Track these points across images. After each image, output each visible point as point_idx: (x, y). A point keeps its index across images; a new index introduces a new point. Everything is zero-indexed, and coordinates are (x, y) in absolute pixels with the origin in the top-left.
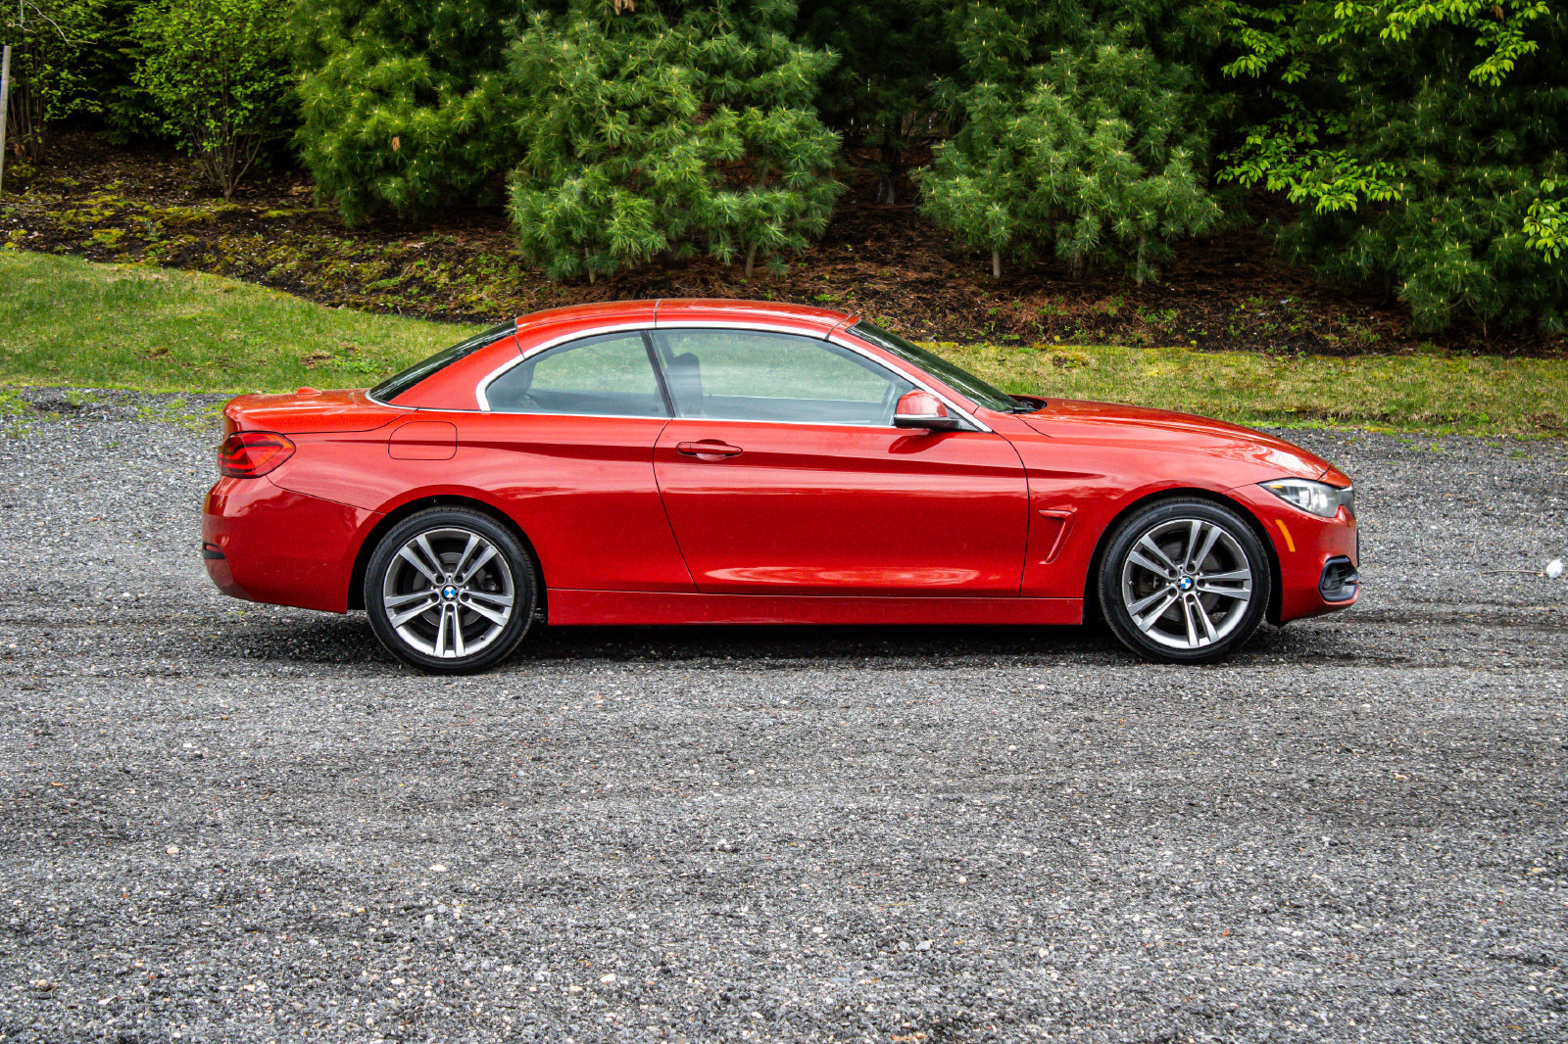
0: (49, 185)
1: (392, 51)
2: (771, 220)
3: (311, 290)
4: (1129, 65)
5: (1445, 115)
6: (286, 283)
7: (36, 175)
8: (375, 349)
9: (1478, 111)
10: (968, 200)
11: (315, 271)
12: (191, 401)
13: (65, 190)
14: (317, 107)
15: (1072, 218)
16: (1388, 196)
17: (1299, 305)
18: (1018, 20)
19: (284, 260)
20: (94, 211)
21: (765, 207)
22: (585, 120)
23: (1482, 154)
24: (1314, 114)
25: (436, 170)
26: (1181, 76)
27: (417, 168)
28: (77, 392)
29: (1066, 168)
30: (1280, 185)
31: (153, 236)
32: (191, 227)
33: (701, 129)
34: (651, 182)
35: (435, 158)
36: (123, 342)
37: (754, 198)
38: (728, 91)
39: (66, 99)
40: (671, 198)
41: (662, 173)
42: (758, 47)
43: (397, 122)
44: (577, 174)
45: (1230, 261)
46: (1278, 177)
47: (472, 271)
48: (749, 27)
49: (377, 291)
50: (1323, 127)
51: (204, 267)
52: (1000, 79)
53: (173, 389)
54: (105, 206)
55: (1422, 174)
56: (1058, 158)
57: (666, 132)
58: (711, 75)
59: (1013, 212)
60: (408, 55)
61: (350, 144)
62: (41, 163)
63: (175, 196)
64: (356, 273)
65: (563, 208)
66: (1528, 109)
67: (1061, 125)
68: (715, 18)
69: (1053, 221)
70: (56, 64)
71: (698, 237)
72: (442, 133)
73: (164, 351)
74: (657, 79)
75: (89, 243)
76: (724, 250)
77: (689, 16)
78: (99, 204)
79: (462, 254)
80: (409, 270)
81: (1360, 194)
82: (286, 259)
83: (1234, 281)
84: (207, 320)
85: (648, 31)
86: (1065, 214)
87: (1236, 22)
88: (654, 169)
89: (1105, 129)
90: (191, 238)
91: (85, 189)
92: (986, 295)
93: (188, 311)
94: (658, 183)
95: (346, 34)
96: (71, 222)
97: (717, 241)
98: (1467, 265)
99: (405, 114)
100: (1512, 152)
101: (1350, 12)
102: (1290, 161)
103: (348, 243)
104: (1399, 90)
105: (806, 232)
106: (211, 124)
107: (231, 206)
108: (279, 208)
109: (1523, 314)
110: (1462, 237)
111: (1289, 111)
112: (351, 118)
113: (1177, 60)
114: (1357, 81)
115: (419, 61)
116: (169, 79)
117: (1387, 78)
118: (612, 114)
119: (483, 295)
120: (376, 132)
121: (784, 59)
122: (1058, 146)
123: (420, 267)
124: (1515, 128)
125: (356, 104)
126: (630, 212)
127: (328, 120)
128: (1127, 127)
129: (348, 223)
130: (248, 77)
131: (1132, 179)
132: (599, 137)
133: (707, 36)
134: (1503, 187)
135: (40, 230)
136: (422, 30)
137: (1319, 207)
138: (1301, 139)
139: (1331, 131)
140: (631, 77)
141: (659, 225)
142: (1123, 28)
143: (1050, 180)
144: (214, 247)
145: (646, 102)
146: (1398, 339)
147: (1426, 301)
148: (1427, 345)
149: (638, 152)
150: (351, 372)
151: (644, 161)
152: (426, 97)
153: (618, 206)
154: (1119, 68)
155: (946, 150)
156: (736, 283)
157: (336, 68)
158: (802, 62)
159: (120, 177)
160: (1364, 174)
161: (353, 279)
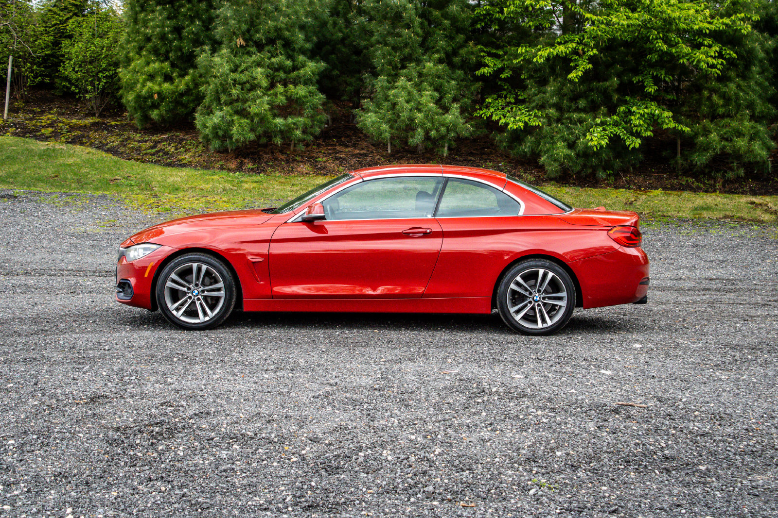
0: (29, 110)
1: (156, 60)
2: (297, 129)
3: (122, 153)
4: (437, 70)
5: (559, 92)
6: (113, 151)
7: (24, 106)
8: (139, 176)
9: (571, 91)
10: (373, 123)
11: (124, 146)
12: (61, 195)
13: (34, 113)
14: (126, 82)
15: (414, 130)
16: (537, 124)
17: (505, 166)
18: (396, 52)
19: (113, 142)
20: (43, 121)
21: (294, 124)
22: (224, 89)
23: (574, 108)
24: (515, 91)
25: (171, 107)
26: (460, 75)
27: (164, 106)
28: (18, 191)
29: (411, 110)
30: (497, 118)
31: (64, 131)
32: (80, 128)
33: (269, 93)
34: (249, 113)
35: (171, 102)
36: (42, 172)
37: (290, 120)
38: (281, 78)
39: (36, 77)
40: (256, 120)
41: (254, 109)
42: (293, 61)
43: (156, 88)
44: (221, 110)
45: (484, 148)
46: (497, 115)
47: (184, 147)
48: (290, 53)
49: (146, 154)
50: (517, 96)
51: (82, 144)
52: (389, 75)
53: (55, 191)
54: (48, 119)
55: (550, 115)
56: (408, 106)
57: (255, 94)
58: (274, 72)
59: (391, 127)
60: (162, 62)
61: (138, 97)
62: (27, 102)
63: (77, 116)
64: (140, 147)
65: (214, 123)
66: (592, 90)
67: (409, 93)
68: (276, 49)
69: (406, 131)
70: (32, 64)
71: (268, 135)
72: (173, 92)
73: (57, 176)
74: (252, 73)
75: (39, 134)
76: (278, 141)
77: (267, 48)
78: (45, 119)
79: (181, 140)
80: (160, 146)
81: (526, 123)
82: (114, 141)
83: (484, 156)
84: (76, 164)
85: (249, 54)
86: (410, 127)
87: (482, 54)
88: (250, 108)
89: (427, 96)
90: (79, 132)
91: (42, 113)
92: (383, 160)
93: (71, 161)
94: (252, 113)
95: (139, 53)
96: (34, 126)
97: (275, 137)
98: (567, 151)
99: (160, 85)
100: (585, 107)
101: (524, 51)
102: (503, 109)
103: (138, 135)
104: (543, 82)
105: (312, 134)
106: (89, 87)
107: (97, 120)
108: (116, 121)
109: (590, 171)
110: (565, 140)
111: (505, 89)
112: (139, 86)
113: (458, 69)
114: (529, 78)
115: (166, 64)
116: (74, 70)
117: (539, 77)
118: (235, 86)
119: (187, 156)
120: (148, 92)
121: (304, 66)
122: (408, 102)
123: (164, 145)
124: (586, 97)
125: (141, 80)
126: (240, 125)
127: (131, 87)
128: (436, 94)
129: (139, 128)
130: (105, 70)
131: (437, 115)
132: (230, 95)
133: (273, 56)
134: (581, 121)
135: (21, 128)
136: (168, 52)
137: (509, 127)
138: (508, 100)
139: (520, 98)
140: (242, 72)
141: (252, 130)
142: (436, 56)
143: (404, 115)
144: (88, 136)
145: (248, 82)
146: (542, 180)
147: (550, 165)
148: (553, 182)
149: (245, 101)
150: (127, 185)
151: (247, 105)
152: (168, 78)
153: (236, 122)
154: (434, 71)
155: (366, 102)
156: (286, 153)
157: (135, 67)
158: (311, 67)
159: (57, 108)
160: (529, 115)
161: (138, 149)
